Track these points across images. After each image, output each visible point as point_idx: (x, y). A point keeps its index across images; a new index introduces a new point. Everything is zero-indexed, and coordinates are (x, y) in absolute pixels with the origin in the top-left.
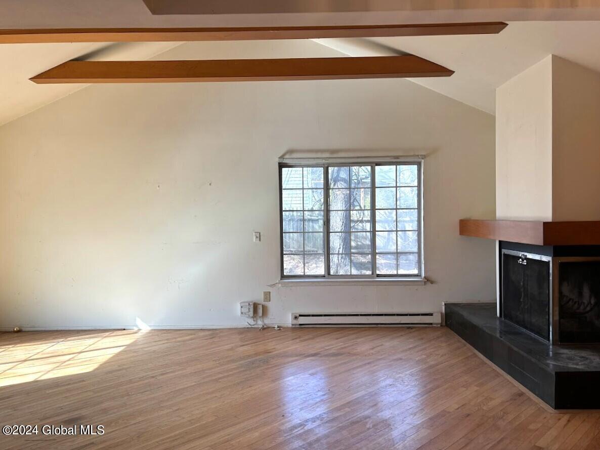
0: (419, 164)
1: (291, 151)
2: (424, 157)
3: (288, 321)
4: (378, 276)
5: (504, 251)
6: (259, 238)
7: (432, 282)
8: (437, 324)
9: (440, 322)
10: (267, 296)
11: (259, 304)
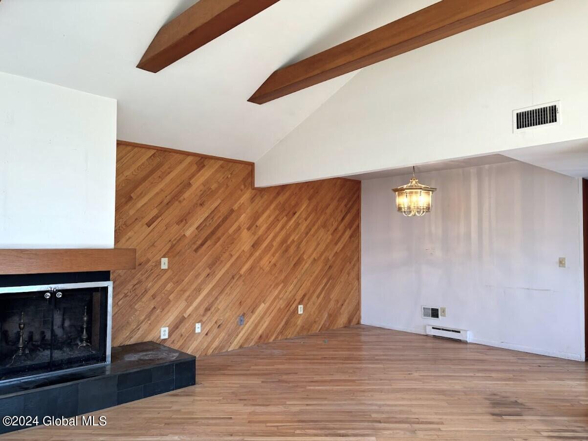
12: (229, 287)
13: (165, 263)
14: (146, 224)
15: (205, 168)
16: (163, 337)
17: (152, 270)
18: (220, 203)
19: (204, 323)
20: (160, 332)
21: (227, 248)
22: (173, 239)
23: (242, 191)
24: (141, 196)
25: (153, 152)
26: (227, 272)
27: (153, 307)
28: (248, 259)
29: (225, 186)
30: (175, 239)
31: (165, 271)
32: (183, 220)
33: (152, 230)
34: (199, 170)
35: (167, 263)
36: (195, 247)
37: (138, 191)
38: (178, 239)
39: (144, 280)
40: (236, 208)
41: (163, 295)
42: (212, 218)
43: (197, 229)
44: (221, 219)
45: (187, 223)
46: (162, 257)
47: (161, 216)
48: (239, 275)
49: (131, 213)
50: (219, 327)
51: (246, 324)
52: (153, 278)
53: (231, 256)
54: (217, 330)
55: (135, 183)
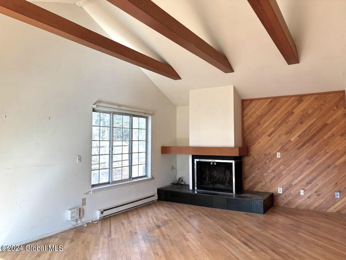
0: (147, 118)
1: (99, 101)
2: (153, 115)
4: (133, 178)
5: (195, 160)
7: (153, 179)
9: (157, 198)
11: (80, 209)
12: (326, 172)
13: (279, 155)
14: (268, 136)
15: (303, 102)
16: (279, 192)
17: (272, 158)
18: (316, 121)
19: (306, 191)
20: (278, 190)
21: (322, 148)
22: (283, 143)
23: (334, 110)
24: (265, 122)
25: (270, 100)
26: (323, 163)
27: (273, 176)
28: (342, 156)
29: (319, 110)
30: (285, 143)
31: (279, 159)
32: (289, 132)
33: (271, 139)
34: (299, 104)
35: (280, 155)
36: (297, 147)
37: (263, 120)
39: (268, 162)
40: (330, 123)
41: (279, 171)
42: (310, 130)
43: (298, 137)
44: (317, 130)
45: (291, 134)
46: (277, 152)
47: (275, 131)
48: (334, 165)
49: (260, 131)
50: (318, 195)
51: (342, 198)
52: (273, 162)
53: (327, 153)
54: (317, 197)
55: (262, 116)
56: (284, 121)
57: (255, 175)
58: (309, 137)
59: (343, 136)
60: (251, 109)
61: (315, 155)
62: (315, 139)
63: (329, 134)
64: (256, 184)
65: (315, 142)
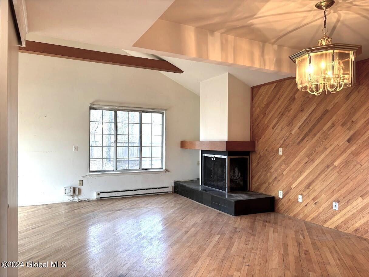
0: (163, 114)
1: (97, 101)
2: (166, 110)
3: (94, 196)
4: (142, 169)
5: (203, 155)
6: (77, 149)
7: (168, 171)
8: (171, 192)
9: (172, 191)
10: (81, 183)
11: (76, 188)
12: (324, 174)
13: (280, 151)
14: (272, 128)
16: (280, 196)
17: (274, 155)
18: (316, 106)
19: (304, 196)
20: (278, 193)
21: (321, 143)
24: (270, 112)
25: (275, 84)
26: (322, 162)
27: (275, 176)
28: (342, 153)
30: (286, 136)
31: (281, 156)
32: (290, 124)
33: (275, 132)
36: (298, 141)
37: (269, 109)
38: (288, 136)
39: (271, 160)
40: (330, 109)
41: (280, 171)
43: (299, 128)
44: (316, 120)
45: (293, 125)
46: (280, 148)
47: (278, 122)
48: (333, 166)
49: (266, 122)
50: (315, 203)
51: (341, 211)
52: (275, 159)
53: (326, 149)
54: (314, 206)
55: (267, 105)
56: (286, 109)
57: (260, 174)
58: (309, 129)
59: (344, 126)
60: (259, 98)
61: (314, 152)
62: (315, 131)
63: (329, 124)
64: (261, 184)
65: (315, 135)
